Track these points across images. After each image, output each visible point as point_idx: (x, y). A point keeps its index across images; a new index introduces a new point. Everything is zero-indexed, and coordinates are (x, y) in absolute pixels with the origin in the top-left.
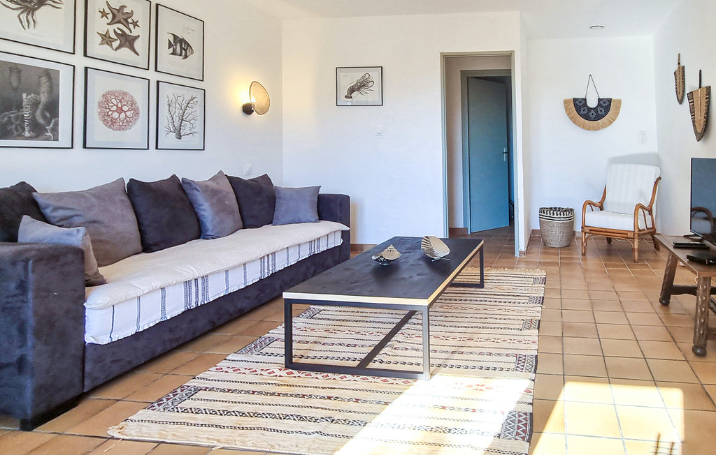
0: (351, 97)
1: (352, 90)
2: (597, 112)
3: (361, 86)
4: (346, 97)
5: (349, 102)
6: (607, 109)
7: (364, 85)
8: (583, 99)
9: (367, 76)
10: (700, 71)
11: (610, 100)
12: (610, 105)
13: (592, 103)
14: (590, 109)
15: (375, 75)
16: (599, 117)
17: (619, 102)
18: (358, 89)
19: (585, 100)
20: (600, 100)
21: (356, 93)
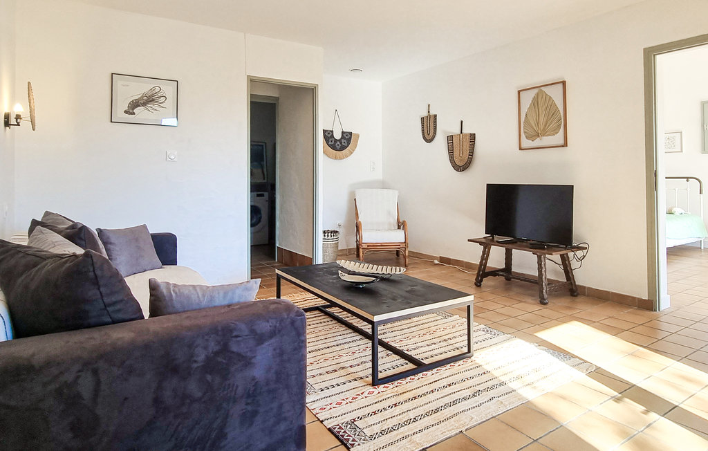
0: (134, 114)
1: (135, 105)
2: (341, 143)
3: (148, 100)
4: (126, 112)
5: (130, 118)
6: (349, 141)
7: (153, 100)
8: (331, 131)
9: (157, 89)
10: (462, 122)
11: (351, 133)
12: (350, 138)
13: (337, 136)
14: (336, 140)
15: (168, 90)
16: (343, 148)
17: (358, 136)
18: (144, 104)
19: (332, 131)
20: (343, 133)
21: (141, 108)
